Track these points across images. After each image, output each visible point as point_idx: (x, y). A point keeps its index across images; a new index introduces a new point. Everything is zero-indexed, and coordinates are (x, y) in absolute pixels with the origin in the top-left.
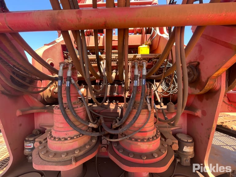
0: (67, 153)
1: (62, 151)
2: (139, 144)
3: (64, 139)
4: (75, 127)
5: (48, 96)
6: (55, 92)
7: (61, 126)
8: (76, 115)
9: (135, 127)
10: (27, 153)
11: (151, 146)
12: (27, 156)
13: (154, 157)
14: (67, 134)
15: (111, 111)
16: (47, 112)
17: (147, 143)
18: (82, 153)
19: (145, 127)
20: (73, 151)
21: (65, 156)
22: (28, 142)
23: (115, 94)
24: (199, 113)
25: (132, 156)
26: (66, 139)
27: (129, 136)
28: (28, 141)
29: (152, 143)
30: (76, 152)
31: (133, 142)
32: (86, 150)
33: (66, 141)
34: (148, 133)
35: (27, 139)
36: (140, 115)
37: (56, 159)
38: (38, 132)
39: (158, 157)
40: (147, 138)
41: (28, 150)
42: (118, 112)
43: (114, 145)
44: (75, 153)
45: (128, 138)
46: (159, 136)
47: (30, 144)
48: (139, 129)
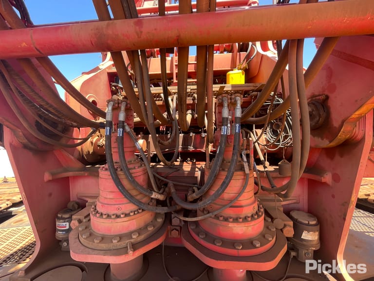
0: (121, 237)
1: (112, 234)
2: (231, 225)
3: (115, 216)
4: (131, 198)
5: (89, 152)
6: (99, 146)
7: (111, 196)
8: (133, 181)
9: (223, 200)
10: (61, 237)
11: (250, 228)
12: (60, 241)
13: (255, 247)
14: (119, 209)
15: (186, 175)
16: (88, 176)
17: (243, 224)
18: (142, 237)
19: (240, 199)
20: (129, 235)
21: (118, 242)
22: (61, 221)
23: (191, 148)
24: (327, 178)
25: (220, 244)
26: (118, 216)
27: (215, 213)
28: (62, 218)
29: (251, 225)
30: (134, 237)
31: (220, 223)
32: (148, 233)
33: (119, 220)
34: (245, 208)
35: (59, 215)
36: (232, 181)
37: (104, 246)
38: (76, 206)
39: (261, 246)
40: (243, 216)
41: (61, 233)
42: (196, 175)
43: (191, 228)
44: (132, 238)
45: (213, 216)
46: (262, 214)
47: (64, 224)
48: (230, 203)
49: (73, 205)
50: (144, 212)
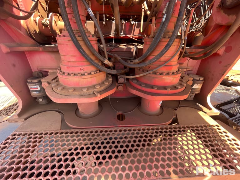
0: (88, 88)
1: (80, 87)
2: (164, 77)
3: (80, 74)
5: (35, 31)
9: (160, 61)
10: (36, 95)
11: (175, 79)
12: (36, 98)
13: (177, 88)
14: (82, 69)
16: (42, 51)
17: (172, 76)
18: (102, 88)
19: (172, 61)
20: (94, 87)
21: (87, 90)
22: (32, 84)
25: (156, 88)
26: (82, 75)
27: (154, 71)
29: (176, 77)
30: (97, 88)
31: (158, 76)
32: (106, 86)
33: (83, 77)
34: (174, 66)
35: (29, 81)
37: (77, 93)
39: (181, 88)
40: (172, 72)
41: (35, 92)
42: (132, 51)
44: (96, 88)
45: (152, 73)
48: (165, 63)
49: (38, 74)
50: (101, 73)
